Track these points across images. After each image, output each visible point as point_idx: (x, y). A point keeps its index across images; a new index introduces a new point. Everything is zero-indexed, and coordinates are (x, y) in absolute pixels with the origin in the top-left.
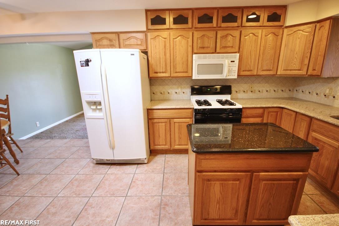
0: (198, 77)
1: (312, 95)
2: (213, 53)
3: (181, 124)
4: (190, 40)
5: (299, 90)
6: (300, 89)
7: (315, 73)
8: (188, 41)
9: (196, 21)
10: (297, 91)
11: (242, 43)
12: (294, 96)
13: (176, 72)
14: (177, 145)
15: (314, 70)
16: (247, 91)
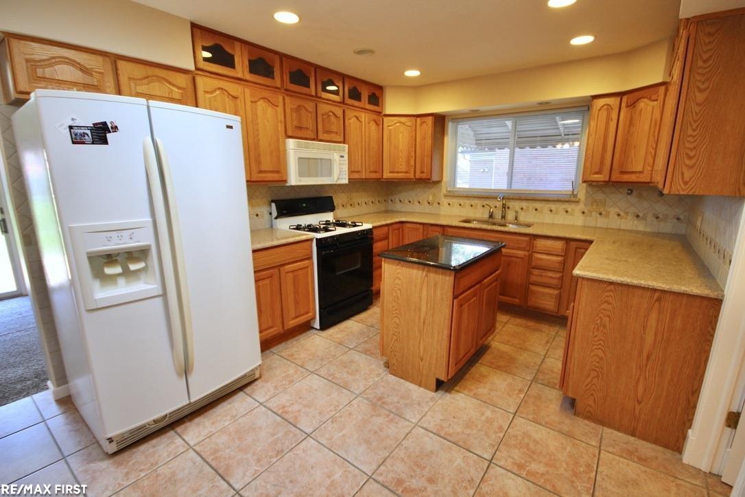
0: (300, 180)
1: (413, 204)
2: (313, 140)
3: (296, 273)
4: (280, 109)
5: (395, 199)
6: (397, 198)
7: (424, 176)
8: (276, 111)
9: (287, 78)
10: (392, 200)
11: (347, 128)
12: (390, 208)
13: (261, 172)
14: (293, 319)
15: (422, 172)
16: (346, 204)
